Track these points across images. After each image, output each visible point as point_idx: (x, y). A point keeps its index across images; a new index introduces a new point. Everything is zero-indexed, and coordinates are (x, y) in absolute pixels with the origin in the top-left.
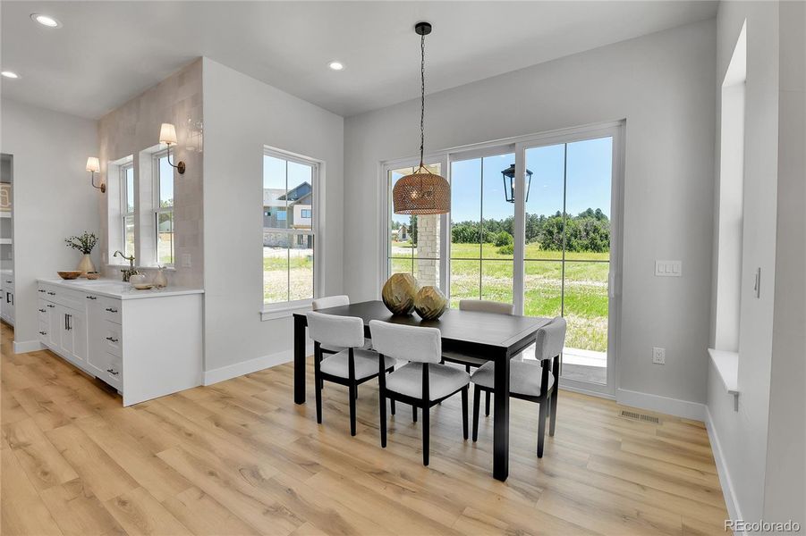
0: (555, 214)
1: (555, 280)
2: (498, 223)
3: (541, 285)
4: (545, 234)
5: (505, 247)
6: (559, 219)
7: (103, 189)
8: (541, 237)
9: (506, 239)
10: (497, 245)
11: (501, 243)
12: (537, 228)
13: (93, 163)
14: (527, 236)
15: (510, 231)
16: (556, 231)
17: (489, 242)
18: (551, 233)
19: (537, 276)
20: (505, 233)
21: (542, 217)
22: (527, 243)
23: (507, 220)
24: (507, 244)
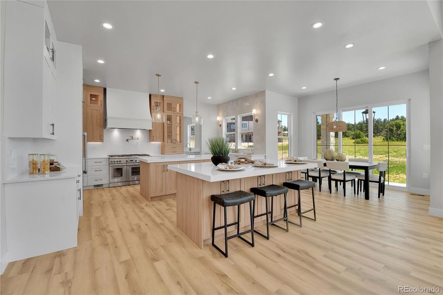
0: (395, 118)
1: (393, 158)
2: (353, 125)
3: (383, 160)
4: (387, 131)
5: (359, 140)
6: (398, 121)
7: (220, 126)
8: (384, 132)
9: (360, 134)
10: (353, 139)
11: (356, 137)
12: (381, 127)
13: (219, 118)
14: (374, 133)
15: (361, 130)
16: (395, 129)
17: (347, 137)
18: (391, 130)
19: (381, 156)
20: (358, 132)
21: (385, 120)
22: (374, 136)
23: (359, 123)
24: (360, 138)
